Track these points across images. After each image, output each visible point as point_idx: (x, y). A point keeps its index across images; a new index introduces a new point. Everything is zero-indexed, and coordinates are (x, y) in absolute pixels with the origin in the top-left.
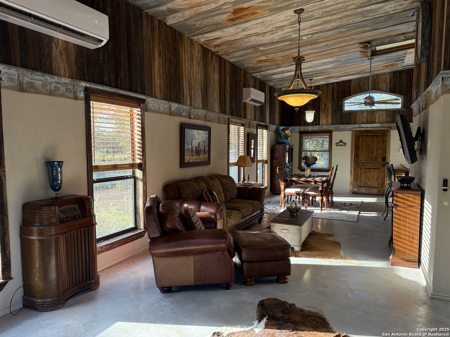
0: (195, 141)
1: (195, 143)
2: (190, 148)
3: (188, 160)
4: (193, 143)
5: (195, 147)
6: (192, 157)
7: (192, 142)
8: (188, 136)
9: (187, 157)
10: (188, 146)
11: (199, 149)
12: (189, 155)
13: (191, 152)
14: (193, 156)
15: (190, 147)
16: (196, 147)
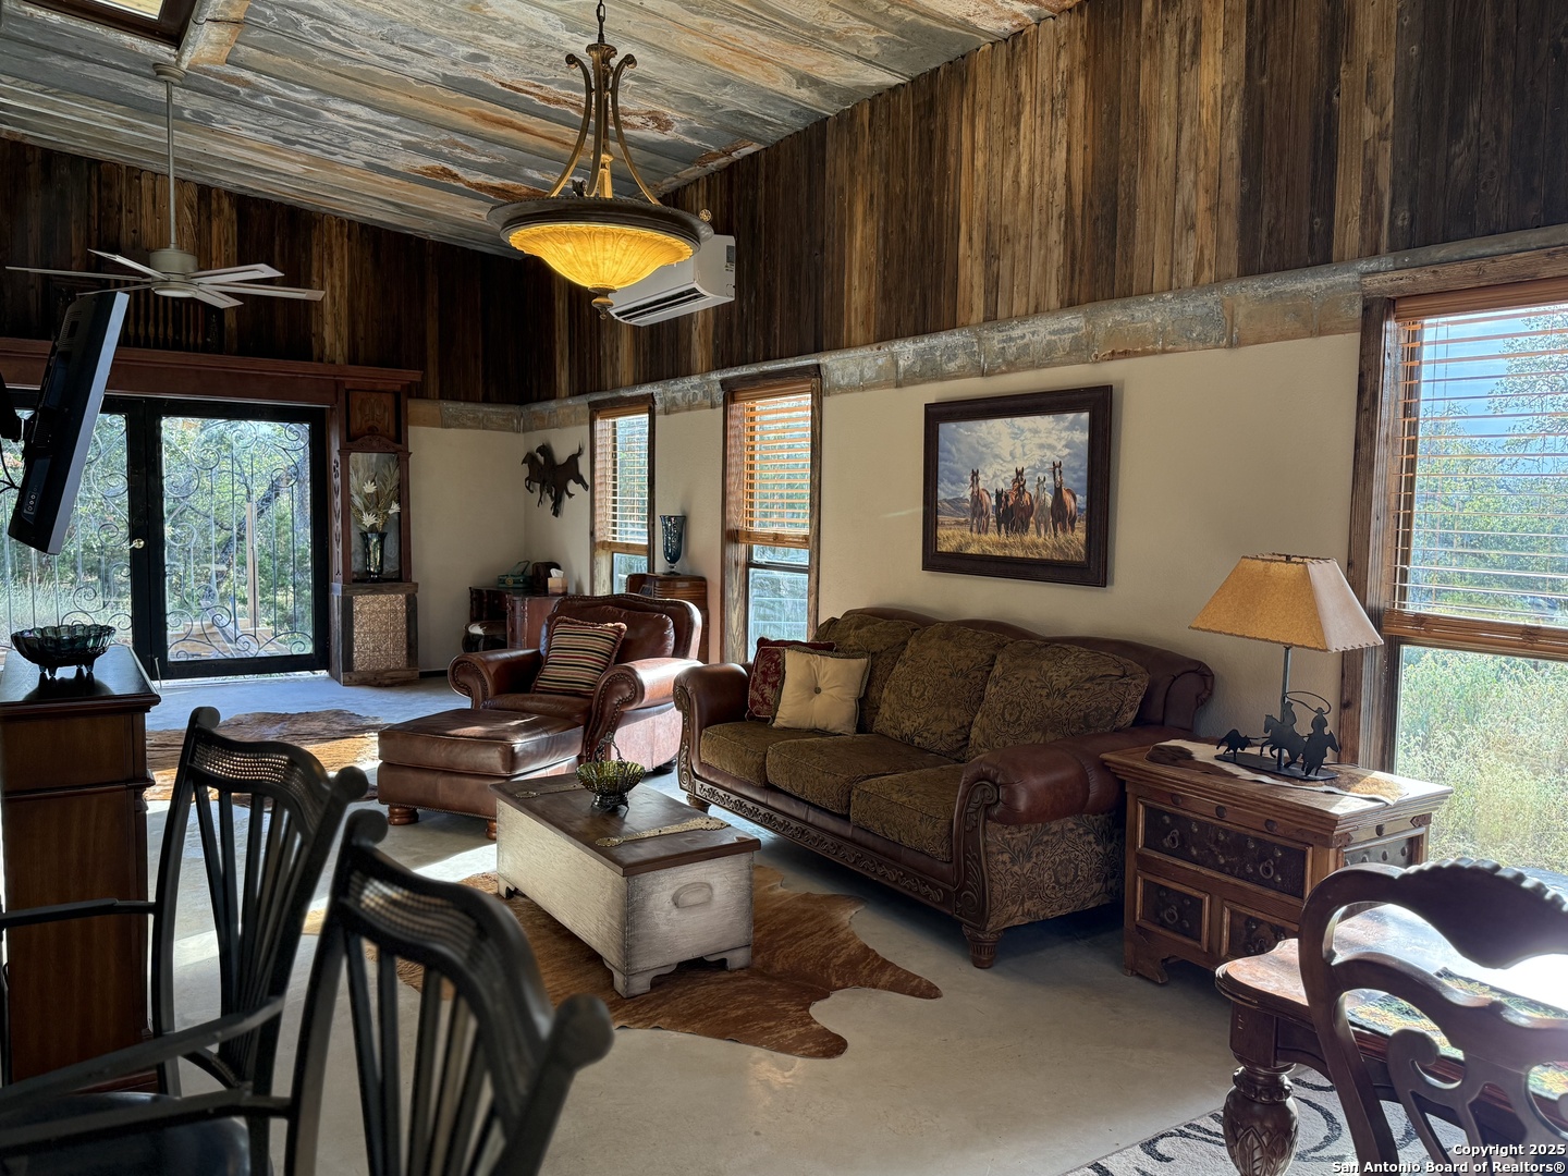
0: (996, 466)
1: (995, 476)
2: (969, 497)
3: (954, 543)
4: (980, 476)
5: (992, 492)
6: (979, 532)
7: (975, 474)
8: (958, 450)
9: (949, 532)
10: (954, 488)
11: (1017, 502)
12: (958, 523)
13: (974, 515)
14: (983, 529)
15: (967, 494)
16: (999, 495)
